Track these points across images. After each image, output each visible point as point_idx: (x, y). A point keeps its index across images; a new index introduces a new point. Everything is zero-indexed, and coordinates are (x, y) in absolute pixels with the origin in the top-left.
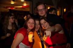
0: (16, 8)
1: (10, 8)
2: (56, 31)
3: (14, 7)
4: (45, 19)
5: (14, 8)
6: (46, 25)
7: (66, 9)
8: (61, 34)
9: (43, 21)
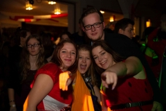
0: (38, 20)
1: (23, 20)
2: (128, 72)
3: (32, 18)
4: (102, 46)
5: (32, 20)
6: (105, 60)
7: (151, 22)
8: (138, 80)
9: (98, 50)
